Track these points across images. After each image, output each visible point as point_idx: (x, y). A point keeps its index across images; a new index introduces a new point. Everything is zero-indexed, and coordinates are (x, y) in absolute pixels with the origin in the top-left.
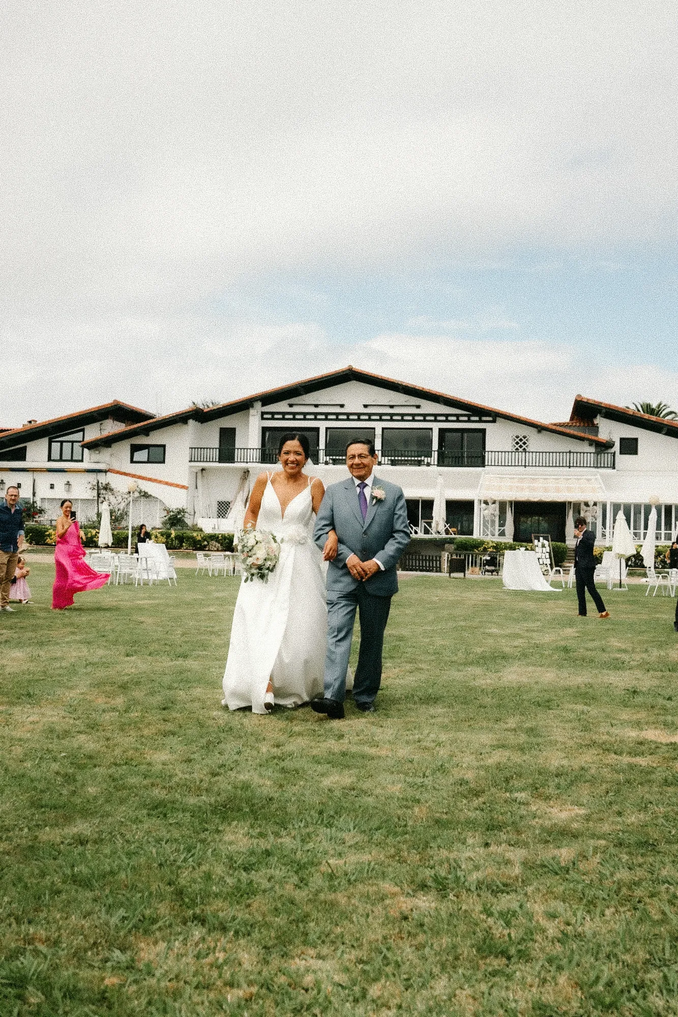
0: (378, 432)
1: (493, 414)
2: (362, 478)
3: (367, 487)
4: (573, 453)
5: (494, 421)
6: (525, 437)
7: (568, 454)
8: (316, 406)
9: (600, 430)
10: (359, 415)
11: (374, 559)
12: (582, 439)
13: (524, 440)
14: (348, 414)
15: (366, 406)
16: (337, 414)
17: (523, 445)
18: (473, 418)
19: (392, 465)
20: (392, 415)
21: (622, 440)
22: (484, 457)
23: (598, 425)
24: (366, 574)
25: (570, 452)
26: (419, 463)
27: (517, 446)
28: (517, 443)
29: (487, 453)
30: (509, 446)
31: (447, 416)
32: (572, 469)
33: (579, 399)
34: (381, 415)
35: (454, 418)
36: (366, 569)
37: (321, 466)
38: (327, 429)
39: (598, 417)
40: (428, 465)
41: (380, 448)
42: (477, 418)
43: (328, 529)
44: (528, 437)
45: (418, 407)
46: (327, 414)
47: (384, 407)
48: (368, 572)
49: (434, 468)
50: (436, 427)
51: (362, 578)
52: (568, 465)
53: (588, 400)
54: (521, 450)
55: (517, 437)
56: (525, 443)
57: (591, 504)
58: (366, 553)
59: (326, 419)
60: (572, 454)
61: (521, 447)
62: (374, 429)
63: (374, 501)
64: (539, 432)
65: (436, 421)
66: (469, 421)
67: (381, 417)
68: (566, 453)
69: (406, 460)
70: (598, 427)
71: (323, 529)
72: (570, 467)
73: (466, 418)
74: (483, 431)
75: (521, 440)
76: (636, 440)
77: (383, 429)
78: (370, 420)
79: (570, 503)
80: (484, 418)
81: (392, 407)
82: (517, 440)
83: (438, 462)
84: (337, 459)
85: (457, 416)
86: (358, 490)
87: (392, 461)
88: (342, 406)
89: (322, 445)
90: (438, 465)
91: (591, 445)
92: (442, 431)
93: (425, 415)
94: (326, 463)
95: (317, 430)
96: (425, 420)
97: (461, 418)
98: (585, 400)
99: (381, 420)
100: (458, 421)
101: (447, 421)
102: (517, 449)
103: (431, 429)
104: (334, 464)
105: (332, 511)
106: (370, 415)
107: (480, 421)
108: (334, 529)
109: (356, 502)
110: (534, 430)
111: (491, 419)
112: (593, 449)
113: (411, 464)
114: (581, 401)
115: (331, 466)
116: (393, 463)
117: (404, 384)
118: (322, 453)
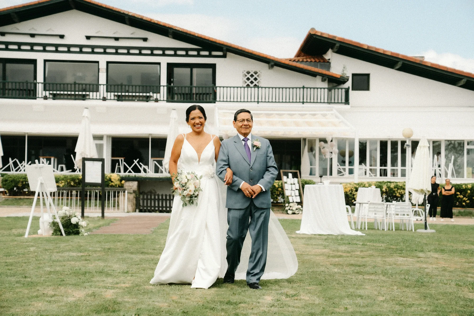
0: (103, 66)
1: (225, 48)
2: (245, 135)
3: (249, 141)
4: (307, 88)
5: (224, 56)
6: (256, 73)
7: (302, 89)
8: (33, 35)
9: (332, 65)
10: (81, 47)
11: (258, 184)
12: (313, 74)
13: (255, 76)
14: (69, 46)
15: (88, 38)
16: (57, 46)
17: (254, 81)
18: (202, 53)
19: (118, 100)
20: (117, 48)
21: (353, 75)
22: (215, 94)
23: (330, 61)
24: (255, 193)
25: (304, 88)
26: (147, 99)
27: (248, 82)
28: (248, 79)
29: (218, 89)
30: (240, 81)
31: (176, 50)
32: (305, 105)
33: (312, 33)
34: (105, 48)
35: (183, 53)
36: (254, 190)
37: (39, 102)
38: (45, 61)
39: (330, 51)
40: (157, 100)
41: (105, 83)
42: (207, 53)
43: (226, 167)
44: (259, 73)
45: (145, 40)
46: (44, 45)
47: (109, 40)
48: (256, 192)
49: (164, 105)
50: (164, 61)
51: (252, 196)
52: (301, 100)
53: (322, 33)
54: (252, 85)
55: (248, 73)
56: (256, 79)
57: (329, 140)
58: (253, 180)
59: (44, 51)
60: (305, 89)
61: (252, 82)
62: (98, 62)
63: (255, 148)
64: (272, 67)
65: (164, 55)
66: (199, 56)
67: (105, 50)
68: (300, 88)
69: (133, 96)
70: (330, 63)
71: (223, 167)
72: (303, 103)
73: (195, 53)
74: (213, 67)
75: (252, 76)
76: (368, 75)
77: (108, 63)
78: (93, 52)
79: (305, 139)
80: (214, 53)
81: (117, 39)
82: (248, 76)
83: (167, 98)
84: (58, 94)
85: (187, 50)
86: (243, 142)
87: (119, 96)
88: (62, 37)
89: (40, 78)
90: (168, 101)
91: (323, 80)
92: (171, 67)
93: (152, 49)
94: (46, 98)
95: (34, 62)
96: (152, 54)
97: (190, 53)
98: (319, 34)
99: (105, 53)
100: (187, 55)
101: (175, 55)
102: (248, 85)
103: (159, 64)
104: (54, 99)
105: (228, 156)
106: (93, 47)
107: (210, 56)
108: (230, 167)
109: (243, 150)
110: (266, 65)
111: (221, 53)
112: (325, 85)
113: (139, 100)
114: (315, 35)
115: (50, 102)
116: (120, 98)
117: (130, 14)
118: (40, 87)
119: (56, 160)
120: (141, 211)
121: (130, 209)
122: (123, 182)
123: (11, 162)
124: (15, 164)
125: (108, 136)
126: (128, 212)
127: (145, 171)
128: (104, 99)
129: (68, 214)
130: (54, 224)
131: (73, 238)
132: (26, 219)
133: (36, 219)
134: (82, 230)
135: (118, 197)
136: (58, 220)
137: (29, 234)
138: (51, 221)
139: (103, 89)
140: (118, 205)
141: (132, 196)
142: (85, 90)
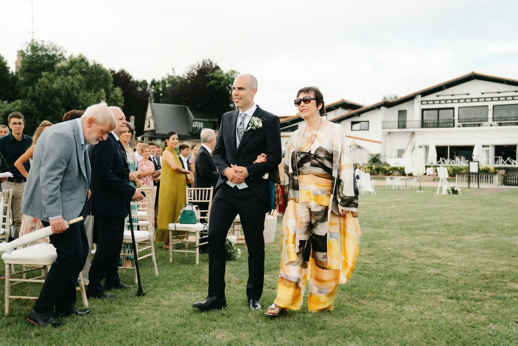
0: (491, 108)
8: (453, 95)
10: (478, 99)
14: (472, 99)
15: (482, 93)
16: (465, 99)
19: (499, 126)
20: (499, 97)
37: (456, 128)
38: (459, 108)
41: (492, 117)
45: (516, 91)
46: (459, 100)
47: (495, 93)
59: (459, 102)
62: (488, 106)
67: (492, 99)
69: (508, 123)
77: (494, 106)
78: (485, 101)
81: (499, 93)
84: (466, 124)
88: (468, 94)
89: (456, 117)
94: (459, 126)
95: (453, 108)
99: (492, 101)
104: (464, 127)
106: (485, 98)
113: (511, 125)
115: (462, 128)
116: (500, 124)
117: (507, 79)
118: (456, 122)
119: (464, 158)
120: (505, 185)
121: (499, 184)
122: (497, 170)
123: (441, 159)
124: (443, 161)
125: (492, 145)
126: (498, 185)
127: (515, 164)
128: (491, 125)
129: (453, 186)
130: (448, 190)
131: (455, 196)
132: (437, 187)
133: (441, 188)
134: (459, 193)
135: (493, 177)
136: (449, 189)
137: (439, 193)
138: (447, 189)
139: (490, 120)
140: (493, 182)
141: (501, 177)
142: (480, 121)
